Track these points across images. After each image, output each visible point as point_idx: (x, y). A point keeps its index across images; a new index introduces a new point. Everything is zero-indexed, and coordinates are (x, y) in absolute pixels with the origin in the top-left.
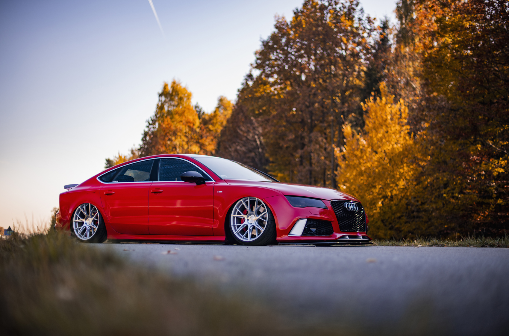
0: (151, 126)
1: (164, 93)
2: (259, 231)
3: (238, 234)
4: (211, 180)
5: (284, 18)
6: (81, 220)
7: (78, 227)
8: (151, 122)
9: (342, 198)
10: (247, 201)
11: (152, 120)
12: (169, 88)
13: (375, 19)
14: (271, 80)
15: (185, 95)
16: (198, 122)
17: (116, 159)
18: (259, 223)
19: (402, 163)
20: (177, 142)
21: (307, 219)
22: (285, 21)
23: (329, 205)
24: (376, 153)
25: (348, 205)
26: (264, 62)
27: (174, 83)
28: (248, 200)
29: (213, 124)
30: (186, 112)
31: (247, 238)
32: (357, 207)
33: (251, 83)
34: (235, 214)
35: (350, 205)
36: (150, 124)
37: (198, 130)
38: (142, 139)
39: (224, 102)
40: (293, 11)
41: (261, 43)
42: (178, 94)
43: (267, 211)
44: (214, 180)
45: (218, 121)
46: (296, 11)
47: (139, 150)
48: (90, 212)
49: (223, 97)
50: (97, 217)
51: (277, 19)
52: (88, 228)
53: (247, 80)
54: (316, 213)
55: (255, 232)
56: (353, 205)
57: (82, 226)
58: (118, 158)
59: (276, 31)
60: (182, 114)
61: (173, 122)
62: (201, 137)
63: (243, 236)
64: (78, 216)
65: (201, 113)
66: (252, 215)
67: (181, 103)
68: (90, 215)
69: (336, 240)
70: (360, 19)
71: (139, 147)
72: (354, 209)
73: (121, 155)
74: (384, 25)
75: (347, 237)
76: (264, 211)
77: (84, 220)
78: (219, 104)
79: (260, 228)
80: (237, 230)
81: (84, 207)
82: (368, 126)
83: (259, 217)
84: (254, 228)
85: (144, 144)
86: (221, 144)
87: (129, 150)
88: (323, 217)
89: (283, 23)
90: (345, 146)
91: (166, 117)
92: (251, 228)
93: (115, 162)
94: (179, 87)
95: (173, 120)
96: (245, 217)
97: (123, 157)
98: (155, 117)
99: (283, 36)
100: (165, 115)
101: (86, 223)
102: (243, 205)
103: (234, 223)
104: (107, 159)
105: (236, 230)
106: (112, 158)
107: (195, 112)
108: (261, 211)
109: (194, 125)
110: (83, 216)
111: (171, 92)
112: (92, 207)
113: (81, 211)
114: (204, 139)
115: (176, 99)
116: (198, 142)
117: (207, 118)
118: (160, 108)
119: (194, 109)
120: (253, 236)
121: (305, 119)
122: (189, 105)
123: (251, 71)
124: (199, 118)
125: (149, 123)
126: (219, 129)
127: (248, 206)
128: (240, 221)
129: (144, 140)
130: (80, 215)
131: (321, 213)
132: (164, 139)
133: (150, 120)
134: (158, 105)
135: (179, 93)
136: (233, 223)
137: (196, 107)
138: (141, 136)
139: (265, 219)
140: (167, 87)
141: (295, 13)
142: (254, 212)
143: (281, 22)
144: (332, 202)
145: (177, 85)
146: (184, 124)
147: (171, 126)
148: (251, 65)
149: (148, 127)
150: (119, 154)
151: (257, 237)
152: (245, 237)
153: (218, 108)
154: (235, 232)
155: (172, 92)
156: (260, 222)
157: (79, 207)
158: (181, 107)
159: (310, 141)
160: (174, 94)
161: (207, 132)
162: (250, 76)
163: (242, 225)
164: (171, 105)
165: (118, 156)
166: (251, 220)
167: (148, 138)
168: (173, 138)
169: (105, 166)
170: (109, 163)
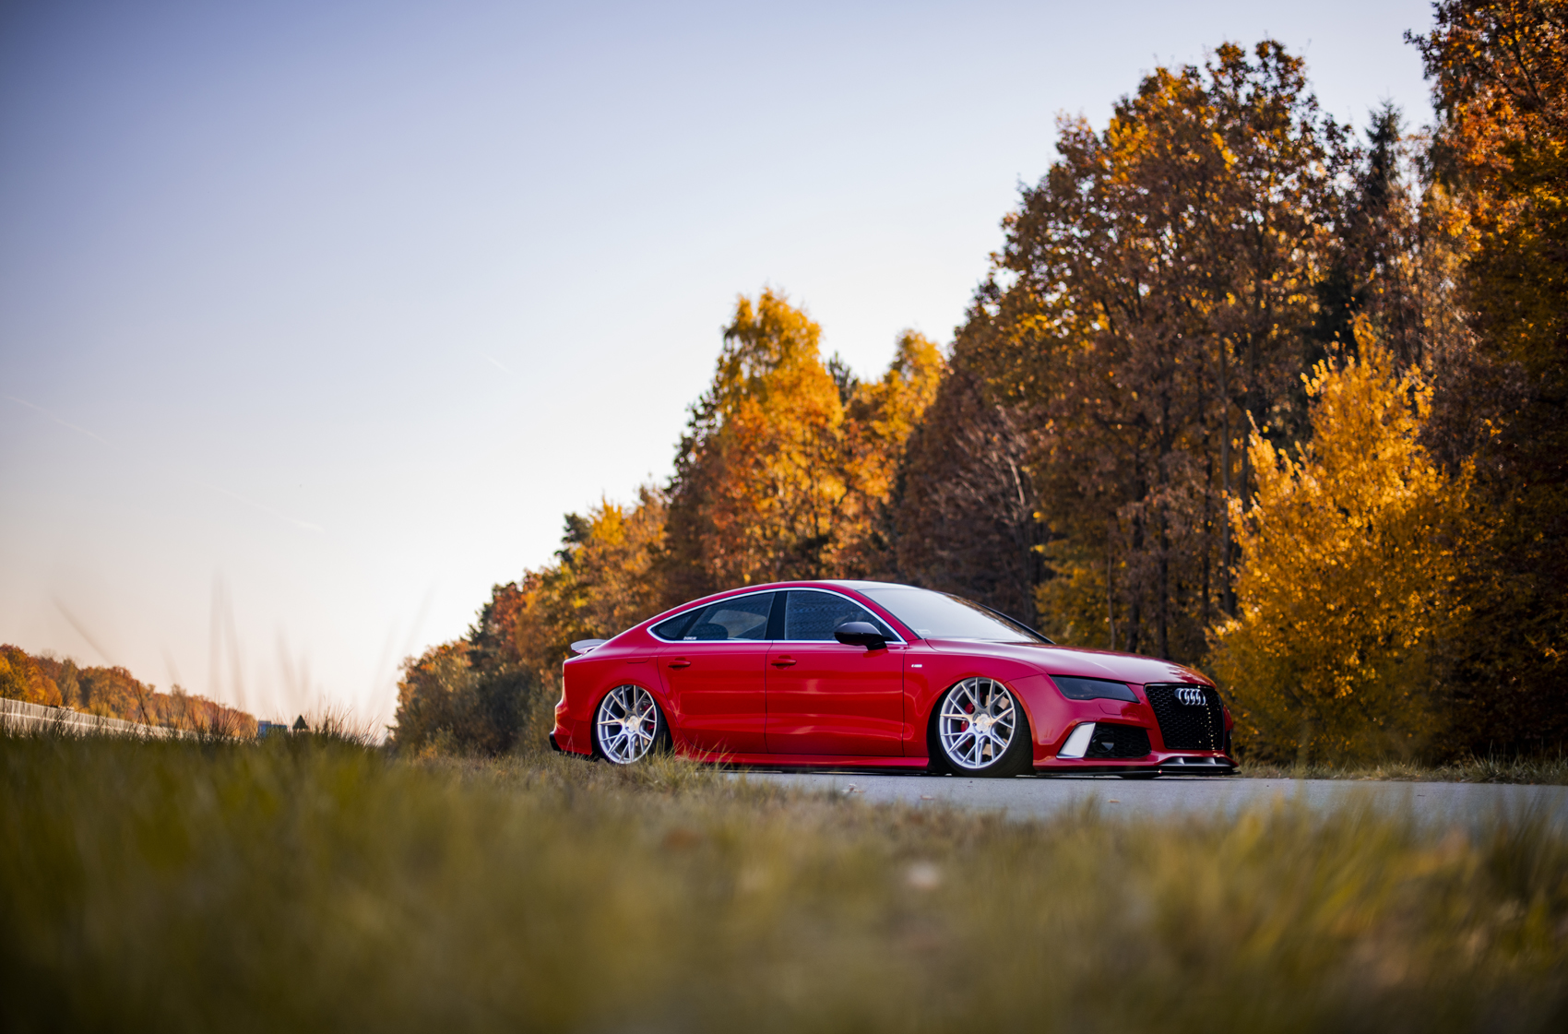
0: (701, 423)
1: (739, 329)
2: (998, 748)
3: (955, 753)
4: (899, 640)
5: (1083, 121)
6: (616, 720)
7: (608, 737)
8: (701, 411)
9: (1177, 680)
10: (972, 685)
11: (705, 405)
12: (755, 315)
13: (1347, 128)
14: (1051, 298)
15: (799, 331)
16: (838, 413)
17: (595, 514)
18: (997, 732)
20: (778, 471)
21: (1095, 723)
22: (1088, 133)
23: (1143, 694)
25: (1183, 693)
26: (1028, 250)
27: (767, 298)
28: (976, 684)
29: (884, 418)
30: (804, 383)
31: (973, 763)
32: (1204, 698)
33: (992, 309)
34: (947, 712)
35: (1189, 693)
36: (698, 417)
37: (839, 435)
38: (677, 462)
39: (915, 346)
40: (1115, 104)
41: (1021, 199)
42: (781, 331)
43: (1013, 708)
44: (905, 641)
45: (899, 406)
46: (1121, 105)
47: (668, 491)
48: (636, 704)
49: (911, 331)
50: (651, 716)
51: (1062, 127)
52: (631, 739)
53: (979, 299)
54: (1114, 710)
55: (990, 750)
56: (1194, 693)
57: (617, 733)
58: (600, 512)
59: (1062, 159)
60: (791, 389)
61: (767, 411)
62: (849, 454)
63: (965, 757)
64: (609, 712)
65: (849, 382)
66: (983, 715)
67: (790, 357)
68: (635, 709)
69: (1157, 767)
70: (1306, 129)
71: (667, 484)
72: (1197, 701)
73: (609, 503)
74: (1382, 129)
75: (1181, 761)
76: (1009, 706)
77: (621, 721)
78: (900, 354)
79: (1000, 741)
80: (954, 745)
81: (622, 692)
82: (1321, 437)
83: (998, 719)
84: (987, 740)
85: (682, 474)
86: (908, 478)
87: (634, 491)
88: (1129, 718)
89: (1083, 136)
90: (1257, 494)
91: (747, 397)
92: (982, 741)
93: (592, 521)
94: (781, 308)
95: (768, 405)
96: (969, 718)
97: (616, 509)
98: (713, 396)
99: (1083, 173)
100: (744, 391)
101: (627, 728)
102: (965, 693)
103: (946, 732)
104: (570, 513)
105: (950, 746)
106: (582, 513)
107: (831, 381)
108: (1002, 705)
109: (828, 420)
110: (619, 712)
111: (758, 325)
112: (641, 693)
113: (616, 703)
114: (859, 460)
115: (775, 344)
116: (841, 472)
117: (866, 399)
118: (730, 369)
119: (828, 373)
120: (985, 758)
121: (1149, 414)
122: (813, 363)
123: (992, 274)
124: (844, 399)
125: (695, 412)
126: (904, 431)
127: (975, 695)
128: (959, 726)
129: (681, 465)
130: (612, 711)
131: (1124, 711)
132: (741, 462)
133: (699, 403)
134: (721, 361)
135: (784, 326)
136: (944, 731)
137: (833, 366)
138: (674, 453)
139: (1010, 722)
140: (746, 311)
141: (1118, 111)
142: (988, 709)
143: (1078, 134)
144: (1149, 688)
145: (777, 305)
146: (798, 418)
147: (761, 424)
148: (993, 255)
149: (692, 424)
150: (604, 501)
151: (994, 760)
152: (970, 759)
153: (897, 366)
154: (948, 750)
155: (764, 323)
156: (1000, 730)
157: (612, 693)
158: (787, 370)
159: (1163, 477)
160: (768, 329)
161: (868, 440)
162: (990, 289)
163: (963, 734)
164: (759, 362)
165: (600, 506)
166: (982, 725)
167: (692, 458)
168: (769, 460)
169: (565, 539)
170: (576, 528)
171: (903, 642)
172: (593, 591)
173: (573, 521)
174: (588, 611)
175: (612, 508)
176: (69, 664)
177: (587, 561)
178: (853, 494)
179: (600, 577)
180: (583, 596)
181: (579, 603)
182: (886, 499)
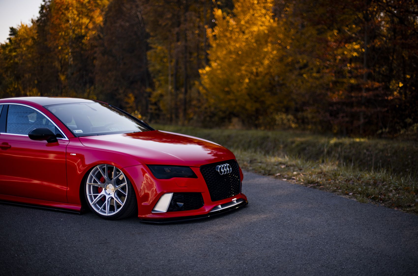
2: (118, 205)
3: (95, 205)
4: (65, 138)
10: (104, 167)
17: (19, 27)
18: (118, 195)
19: (266, 42)
20: (69, 15)
21: (173, 193)
24: (244, 33)
25: (220, 168)
28: (106, 166)
31: (105, 211)
32: (231, 168)
34: (90, 182)
35: (223, 167)
37: (87, 5)
43: (126, 183)
44: (68, 138)
47: (38, 21)
55: (114, 206)
56: (226, 167)
58: (20, 26)
62: (90, 10)
63: (100, 208)
66: (110, 185)
69: (207, 214)
71: (37, 19)
72: (227, 171)
73: (23, 24)
75: (220, 207)
76: (124, 182)
79: (119, 201)
80: (94, 200)
82: (237, 9)
83: (118, 188)
84: (112, 200)
85: (42, 16)
90: (217, 27)
92: (109, 200)
93: (18, 29)
96: (102, 186)
97: (25, 26)
102: (99, 171)
103: (90, 193)
104: (11, 27)
105: (92, 201)
106: (15, 27)
114: (94, 12)
116: (89, 16)
120: (111, 210)
126: (107, 4)
127: (105, 172)
128: (97, 190)
129: (41, 12)
132: (58, 13)
138: (39, 9)
139: (125, 191)
142: (113, 182)
144: (202, 168)
150: (21, 23)
151: (116, 212)
152: (103, 209)
154: (91, 203)
156: (120, 195)
159: (186, 20)
163: (99, 195)
165: (20, 25)
166: (109, 190)
167: (44, 11)
168: (66, 12)
169: (10, 35)
170: (13, 31)
171: (67, 139)
172: (18, 50)
173: (12, 29)
174: (15, 56)
175: (24, 25)
177: (15, 41)
178: (91, 22)
179: (19, 46)
180: (15, 52)
181: (14, 54)
182: (102, 24)
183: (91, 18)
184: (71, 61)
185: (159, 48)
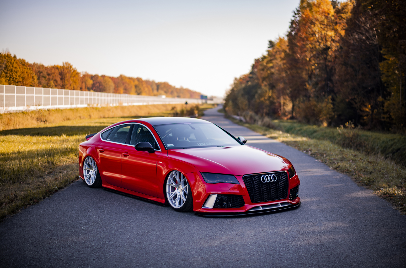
0: (297, 16)
3: (170, 200)
6: (88, 168)
7: (87, 174)
8: (296, 12)
16: (332, 11)
17: (276, 40)
20: (316, 29)
21: (217, 194)
25: (263, 177)
28: (177, 173)
29: (345, 13)
30: (322, 4)
32: (276, 178)
34: (169, 183)
36: (296, 14)
37: (333, 18)
38: (290, 27)
44: (161, 150)
47: (288, 35)
56: (270, 177)
60: (318, 6)
62: (336, 24)
64: (86, 165)
65: (337, 2)
66: (180, 186)
68: (93, 166)
69: (246, 212)
71: (287, 33)
72: (271, 180)
75: (261, 207)
76: (186, 184)
77: (90, 169)
80: (171, 196)
81: (89, 158)
85: (291, 31)
91: (306, 9)
92: (179, 197)
95: (312, 11)
96: (176, 186)
97: (282, 38)
98: (299, 8)
100: (306, 7)
102: (174, 176)
103: (169, 190)
104: (270, 40)
106: (273, 40)
107: (330, 3)
109: (329, 14)
112: (93, 160)
113: (88, 162)
114: (338, 25)
116: (333, 29)
117: (340, 7)
120: (179, 204)
124: (334, 8)
130: (88, 165)
131: (231, 188)
133: (296, 10)
138: (289, 25)
142: (181, 183)
144: (245, 177)
146: (321, 14)
147: (310, 16)
149: (294, 16)
151: (182, 205)
152: (175, 203)
154: (168, 198)
157: (87, 158)
161: (340, 19)
163: (174, 193)
167: (294, 26)
168: (312, 26)
169: (269, 47)
170: (271, 44)
172: (274, 61)
173: (271, 42)
174: (272, 67)
176: (153, 82)
177: (272, 53)
178: (337, 35)
179: (275, 58)
180: (271, 63)
181: (271, 65)
182: (344, 36)
183: (336, 31)
184: (317, 72)
185: (392, 59)
